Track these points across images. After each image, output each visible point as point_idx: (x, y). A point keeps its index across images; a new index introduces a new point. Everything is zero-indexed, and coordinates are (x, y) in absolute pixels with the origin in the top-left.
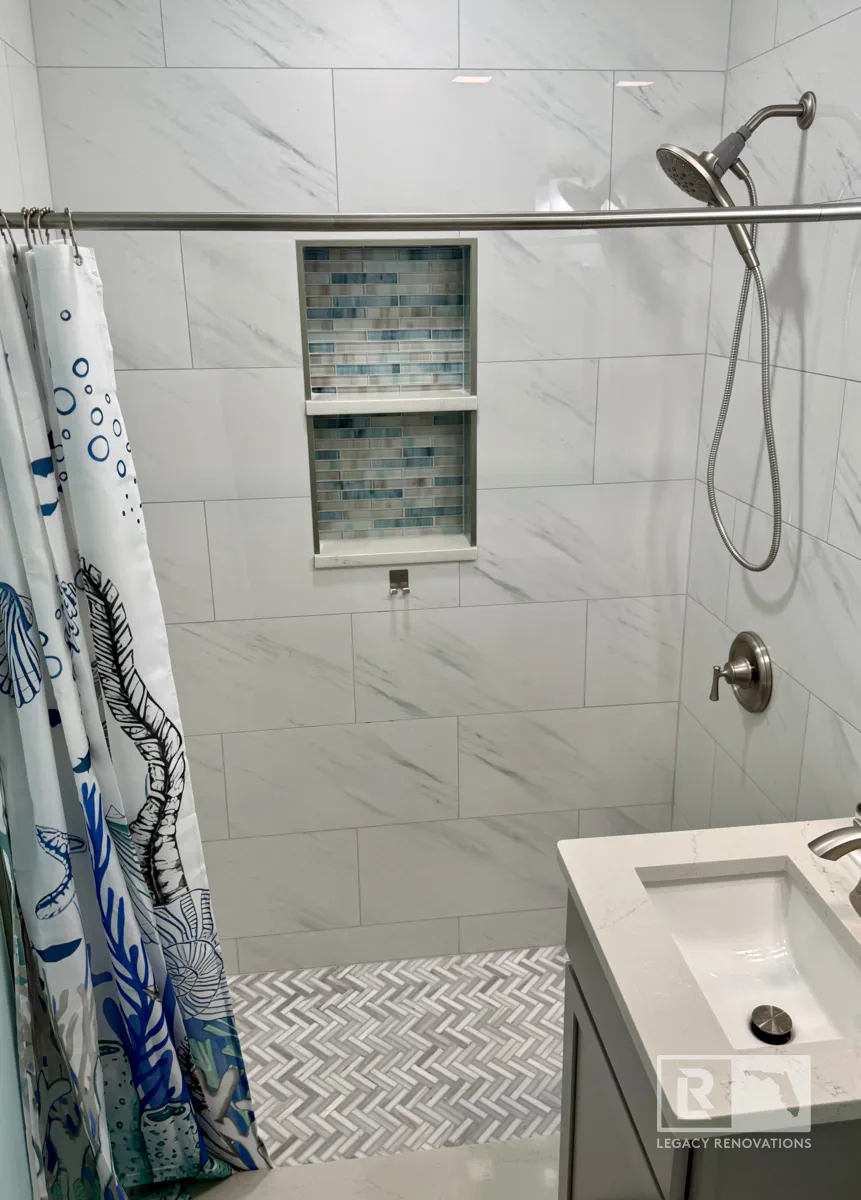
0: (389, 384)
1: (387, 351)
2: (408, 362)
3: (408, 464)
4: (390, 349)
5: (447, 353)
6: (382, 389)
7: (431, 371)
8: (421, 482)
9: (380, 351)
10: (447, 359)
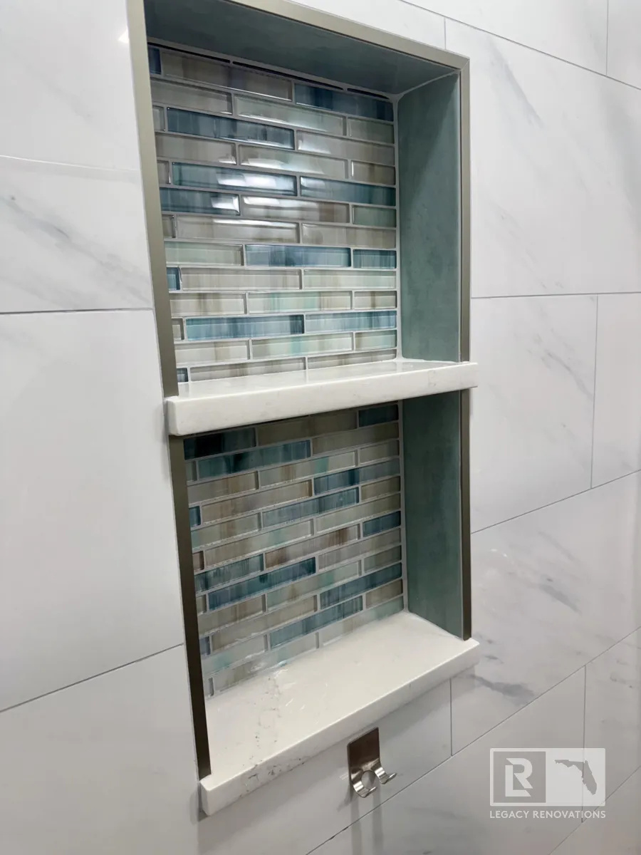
0: (284, 356)
1: (280, 290)
2: (316, 311)
3: (321, 506)
4: (285, 285)
5: (373, 293)
6: (273, 366)
7: (351, 327)
8: (341, 535)
9: (268, 290)
10: (374, 305)
